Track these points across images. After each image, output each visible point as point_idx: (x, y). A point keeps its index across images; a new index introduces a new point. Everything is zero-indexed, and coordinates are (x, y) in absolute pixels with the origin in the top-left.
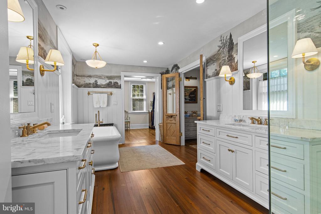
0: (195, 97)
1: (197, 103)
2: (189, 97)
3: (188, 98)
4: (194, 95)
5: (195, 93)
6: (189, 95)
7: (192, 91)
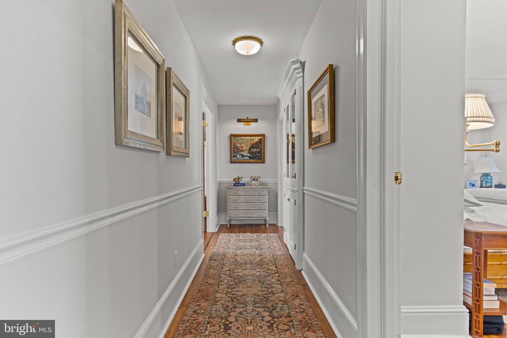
0: (260, 152)
1: (264, 162)
2: (249, 153)
3: (247, 154)
4: (258, 150)
5: (260, 146)
6: (250, 149)
7: (254, 142)
